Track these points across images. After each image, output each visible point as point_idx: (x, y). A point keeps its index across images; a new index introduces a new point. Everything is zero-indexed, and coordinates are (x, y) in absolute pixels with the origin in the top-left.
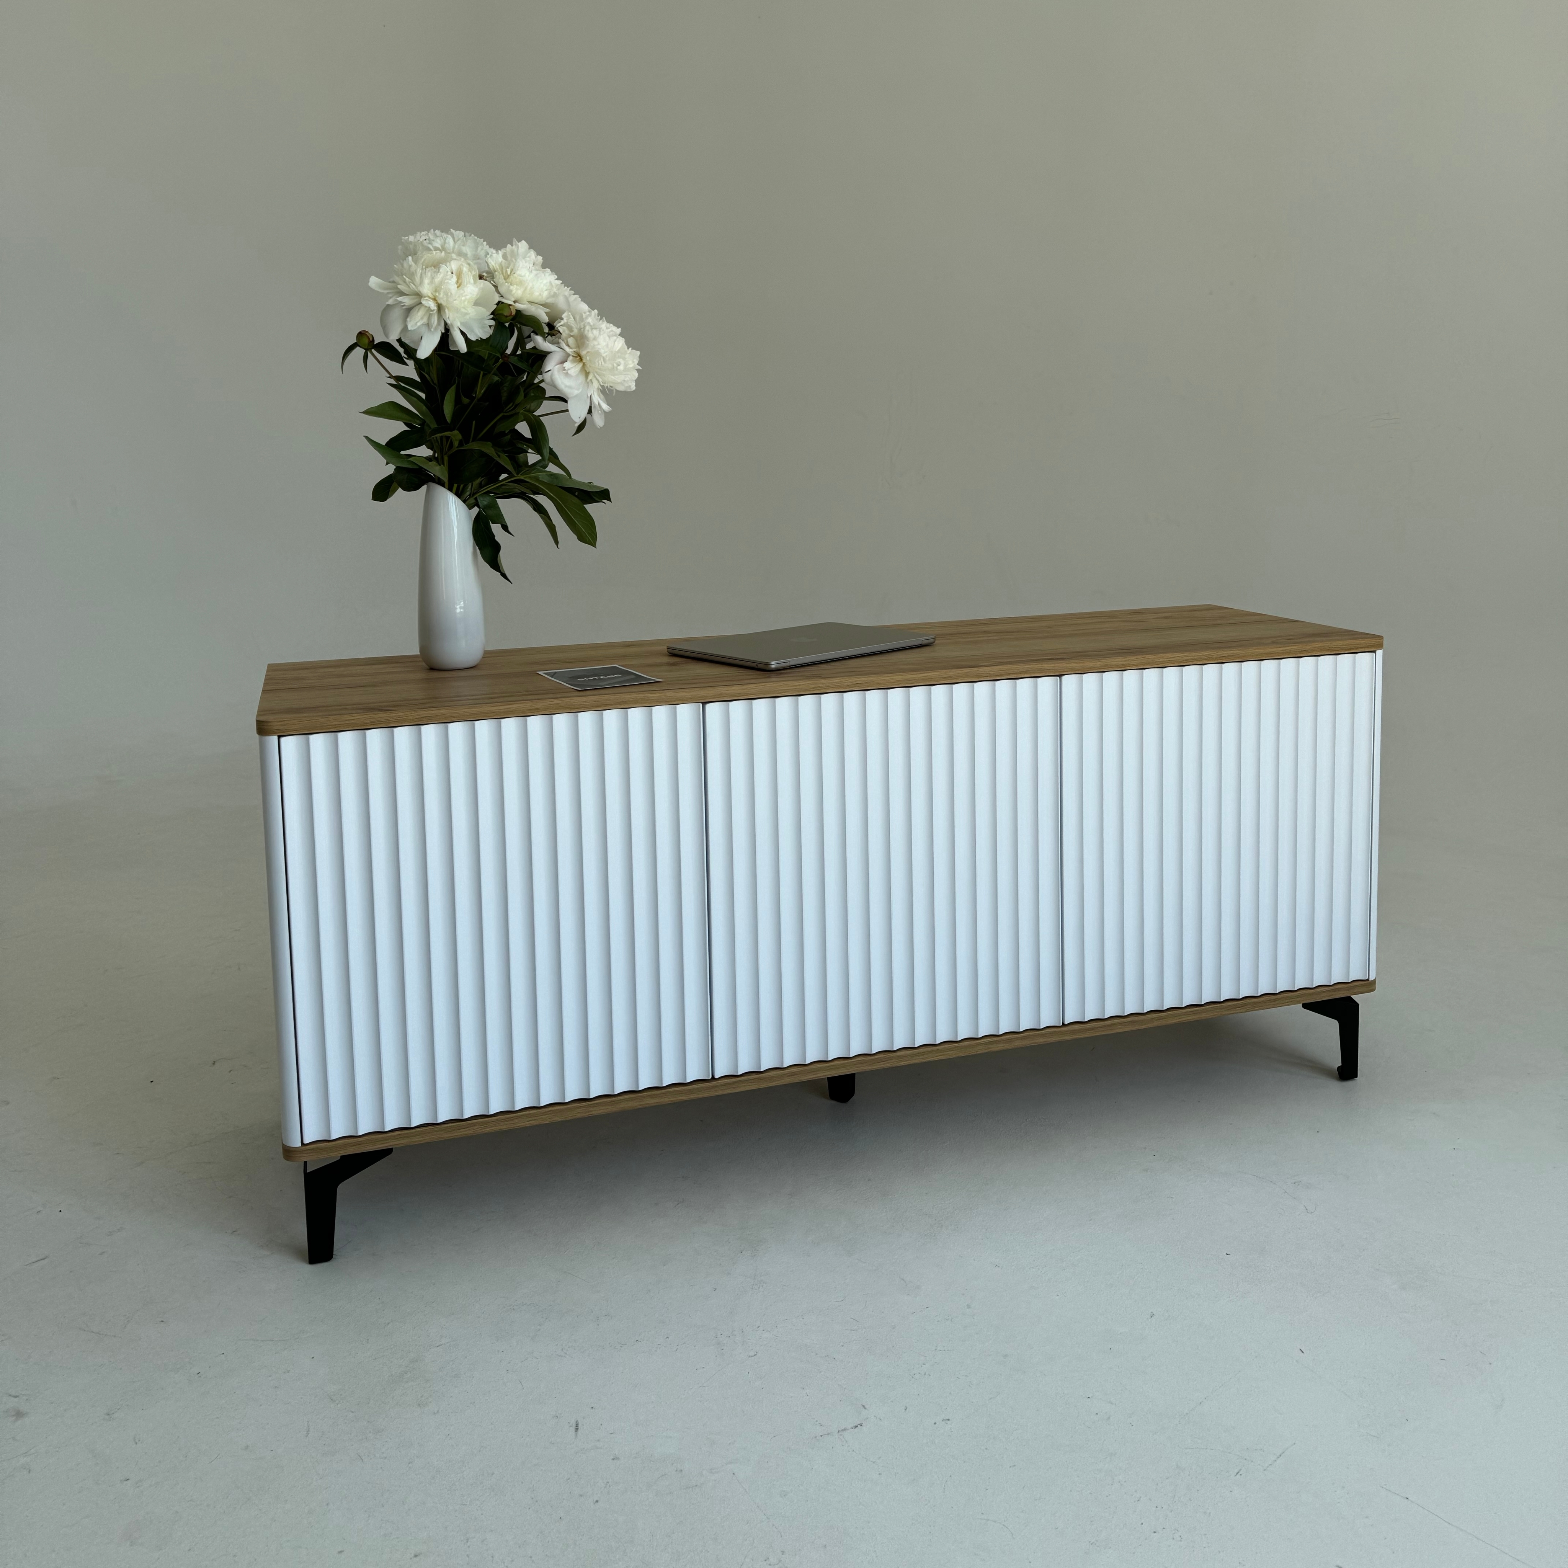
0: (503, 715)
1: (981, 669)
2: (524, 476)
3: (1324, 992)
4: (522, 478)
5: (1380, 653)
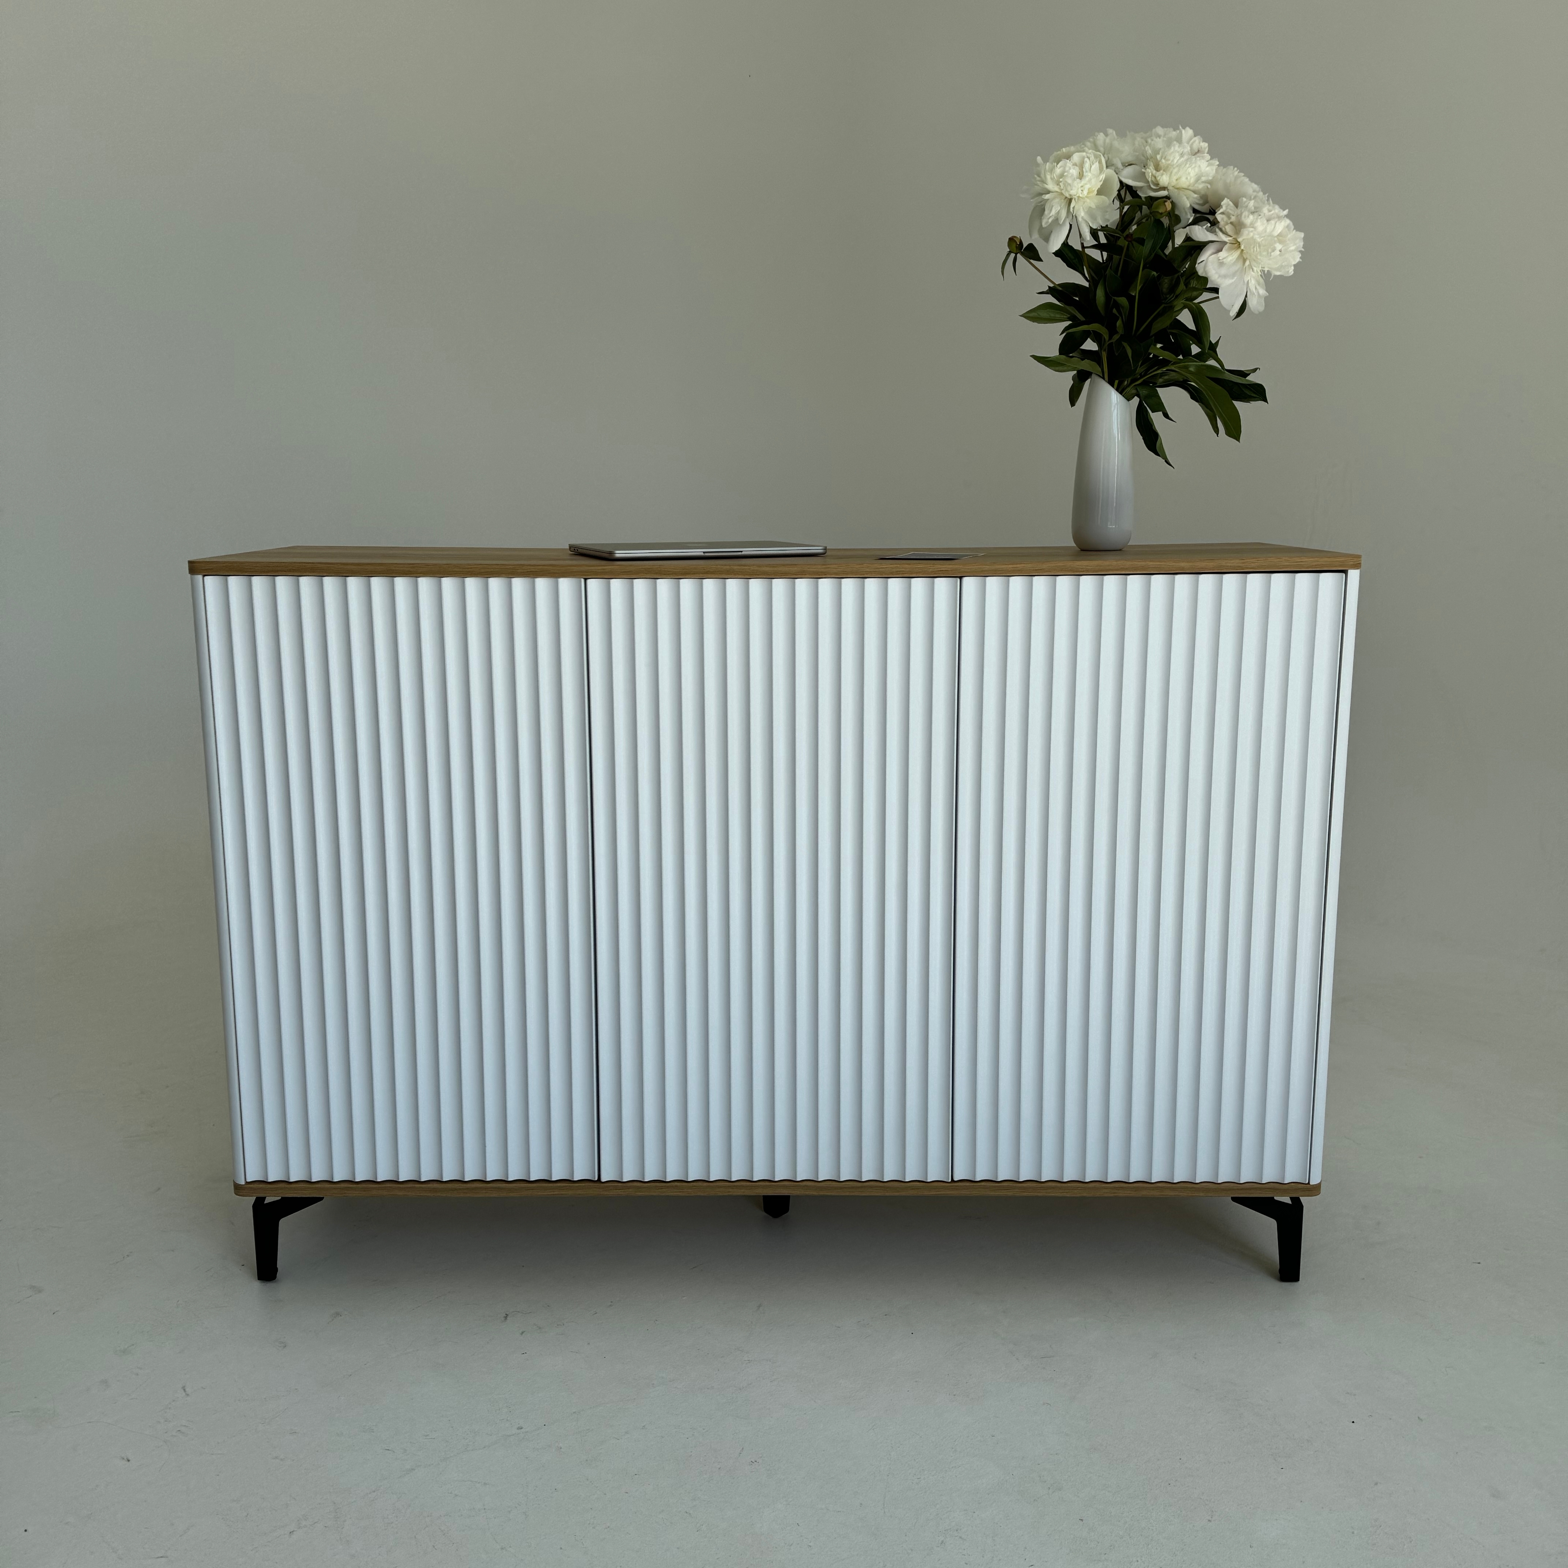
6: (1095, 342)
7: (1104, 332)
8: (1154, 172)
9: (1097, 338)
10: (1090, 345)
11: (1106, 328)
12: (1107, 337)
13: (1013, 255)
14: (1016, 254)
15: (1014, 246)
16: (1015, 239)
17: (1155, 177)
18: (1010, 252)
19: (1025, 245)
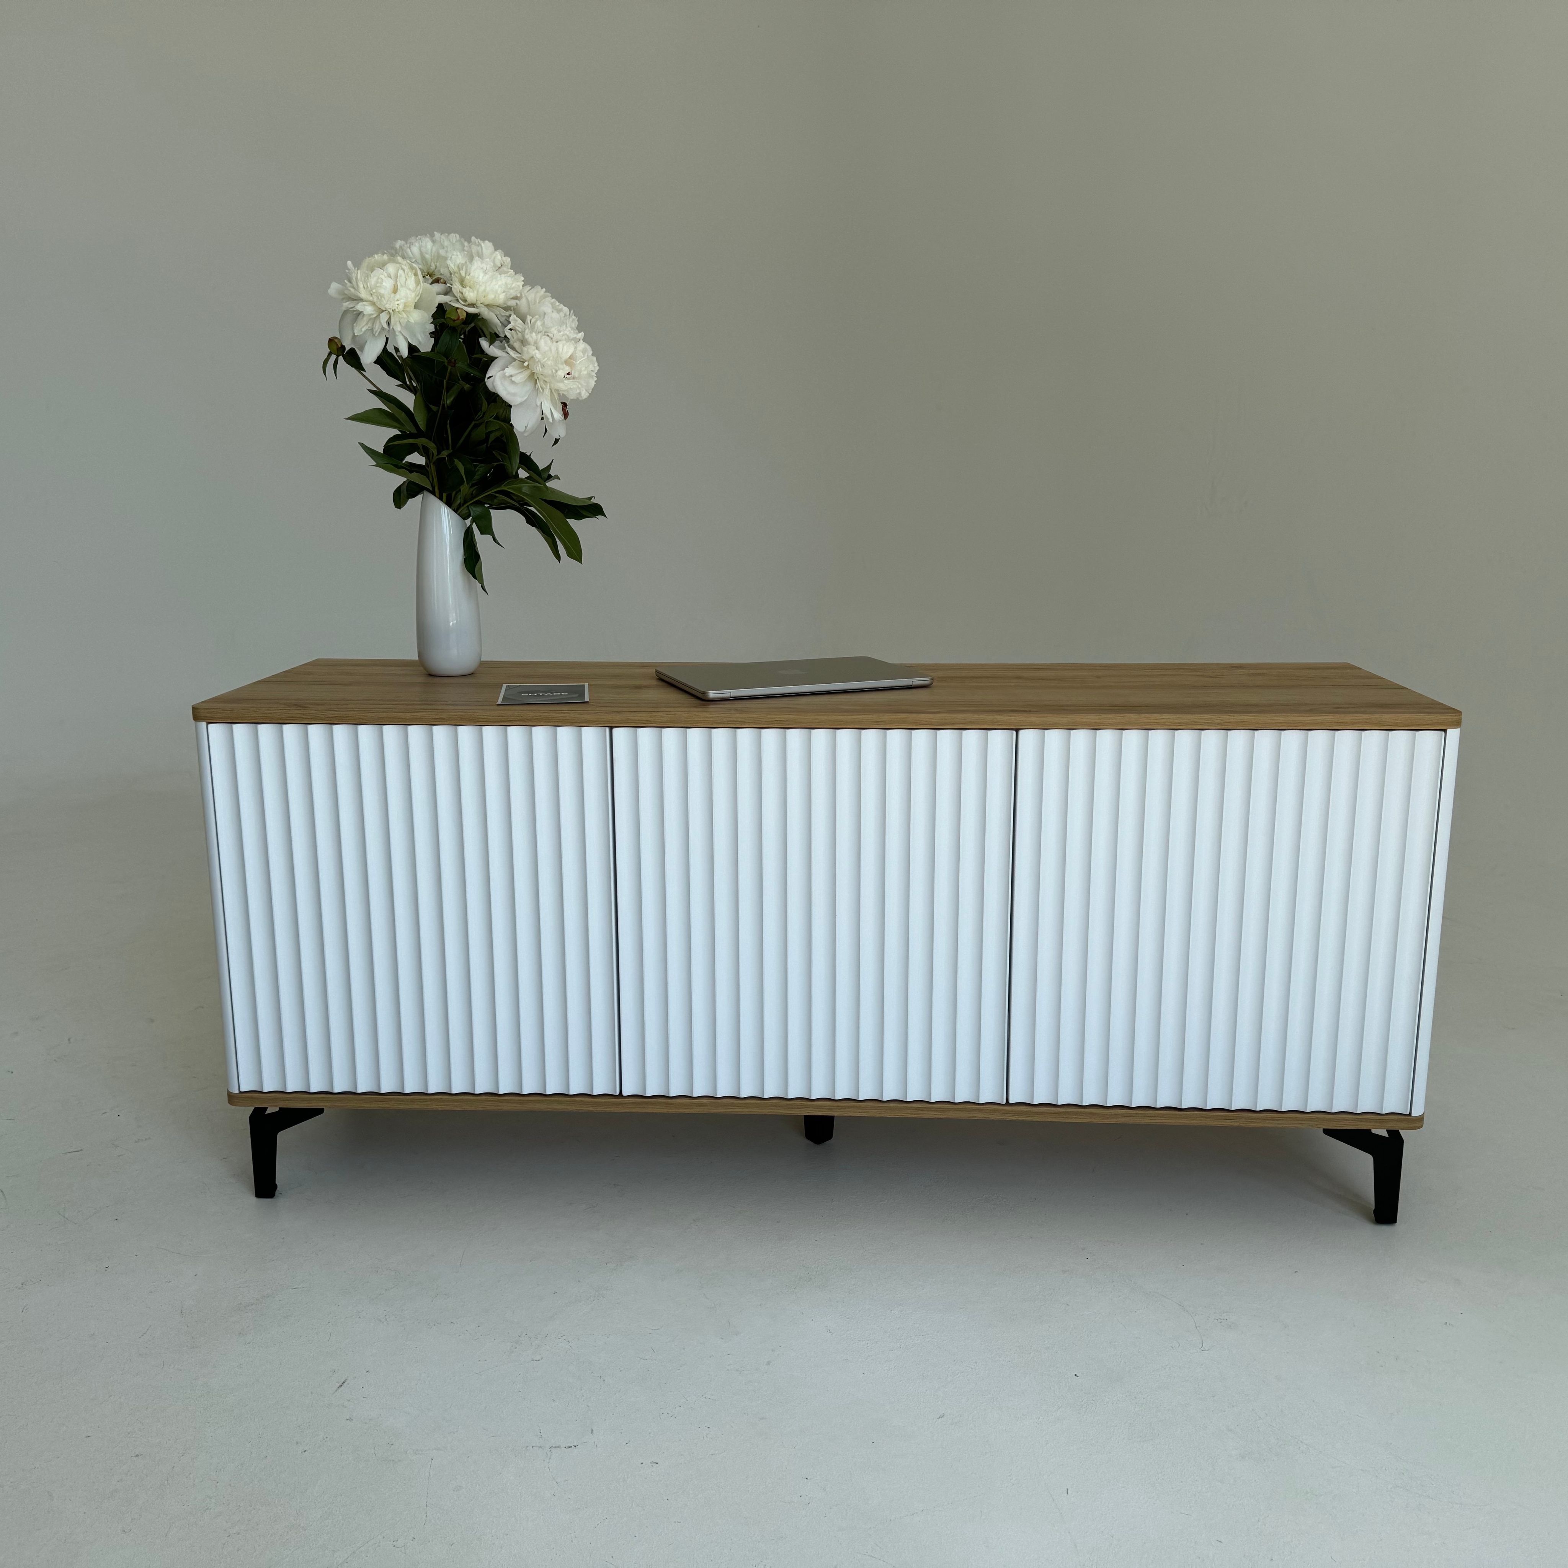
0: (409, 722)
1: (922, 716)
2: (507, 487)
3: (1347, 1120)
4: (506, 488)
5: (1454, 734)
6: (423, 456)
7: (431, 446)
8: (461, 287)
9: (425, 452)
10: (416, 459)
11: (434, 442)
12: (435, 453)
13: (334, 357)
14: (338, 356)
15: (335, 348)
16: (336, 341)
17: (462, 293)
18: (330, 354)
19: (347, 349)
